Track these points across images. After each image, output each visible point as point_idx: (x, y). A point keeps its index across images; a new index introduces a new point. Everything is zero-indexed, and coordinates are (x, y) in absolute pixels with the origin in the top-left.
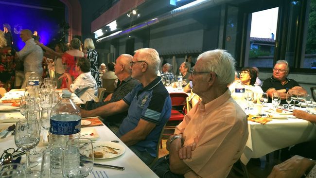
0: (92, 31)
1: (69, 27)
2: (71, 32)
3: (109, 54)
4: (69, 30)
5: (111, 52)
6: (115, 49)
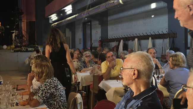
4: (23, 16)
6: (71, 32)
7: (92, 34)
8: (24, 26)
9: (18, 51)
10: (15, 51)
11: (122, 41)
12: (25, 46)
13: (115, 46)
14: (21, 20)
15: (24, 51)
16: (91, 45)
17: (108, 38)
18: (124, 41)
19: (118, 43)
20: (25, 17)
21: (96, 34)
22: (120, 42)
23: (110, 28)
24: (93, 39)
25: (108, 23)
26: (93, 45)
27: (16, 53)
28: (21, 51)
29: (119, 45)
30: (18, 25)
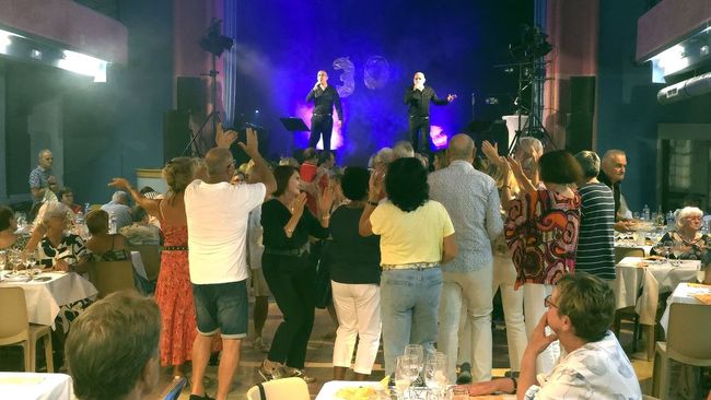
0: (638, 58)
4: (548, 57)
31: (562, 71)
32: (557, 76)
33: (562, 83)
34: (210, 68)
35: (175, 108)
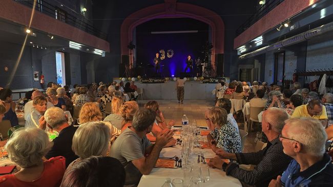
0: (234, 48)
1: (212, 47)
2: (214, 51)
3: (253, 69)
4: (212, 49)
5: (255, 67)
6: (260, 63)
7: (286, 66)
8: (212, 58)
9: (206, 82)
10: (204, 83)
11: (325, 75)
12: (213, 78)
13: (315, 81)
14: (210, 53)
15: (212, 83)
16: (283, 78)
17: (305, 70)
18: (327, 75)
19: (319, 77)
20: (214, 50)
21: (291, 66)
22: (321, 76)
23: (308, 59)
24: (286, 72)
25: (308, 53)
26: (286, 79)
27: (205, 84)
28: (209, 82)
29: (320, 79)
30: (207, 58)
31: (216, 52)
32: (214, 53)
33: (216, 55)
34: (130, 53)
35: (122, 62)
